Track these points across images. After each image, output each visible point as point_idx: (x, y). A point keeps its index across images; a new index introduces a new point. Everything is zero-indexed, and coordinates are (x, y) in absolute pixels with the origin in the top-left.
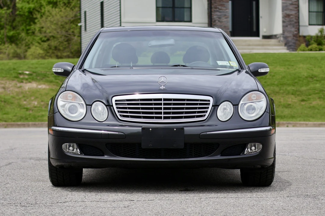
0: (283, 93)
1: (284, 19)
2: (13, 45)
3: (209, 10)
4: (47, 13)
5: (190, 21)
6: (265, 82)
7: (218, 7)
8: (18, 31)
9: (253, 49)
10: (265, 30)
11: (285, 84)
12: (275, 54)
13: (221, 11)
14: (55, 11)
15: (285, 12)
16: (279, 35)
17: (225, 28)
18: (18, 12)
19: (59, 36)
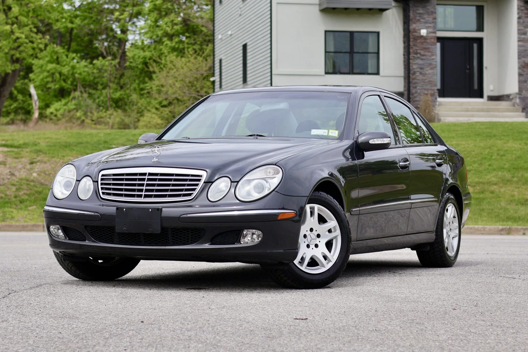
0: (517, 182)
1: (520, 71)
2: (120, 111)
3: (406, 56)
4: (170, 65)
5: (378, 73)
6: (490, 165)
7: (419, 51)
8: (128, 91)
9: (473, 116)
10: (492, 87)
11: (521, 168)
12: (507, 123)
13: (424, 57)
14: (180, 62)
15: (523, 59)
16: (513, 94)
17: (430, 84)
18: (128, 64)
19: (185, 98)
